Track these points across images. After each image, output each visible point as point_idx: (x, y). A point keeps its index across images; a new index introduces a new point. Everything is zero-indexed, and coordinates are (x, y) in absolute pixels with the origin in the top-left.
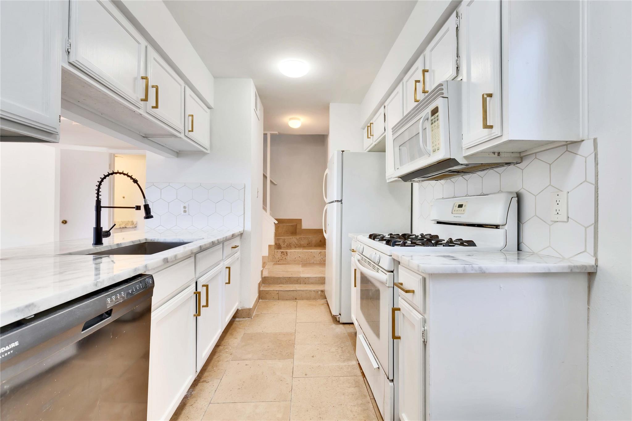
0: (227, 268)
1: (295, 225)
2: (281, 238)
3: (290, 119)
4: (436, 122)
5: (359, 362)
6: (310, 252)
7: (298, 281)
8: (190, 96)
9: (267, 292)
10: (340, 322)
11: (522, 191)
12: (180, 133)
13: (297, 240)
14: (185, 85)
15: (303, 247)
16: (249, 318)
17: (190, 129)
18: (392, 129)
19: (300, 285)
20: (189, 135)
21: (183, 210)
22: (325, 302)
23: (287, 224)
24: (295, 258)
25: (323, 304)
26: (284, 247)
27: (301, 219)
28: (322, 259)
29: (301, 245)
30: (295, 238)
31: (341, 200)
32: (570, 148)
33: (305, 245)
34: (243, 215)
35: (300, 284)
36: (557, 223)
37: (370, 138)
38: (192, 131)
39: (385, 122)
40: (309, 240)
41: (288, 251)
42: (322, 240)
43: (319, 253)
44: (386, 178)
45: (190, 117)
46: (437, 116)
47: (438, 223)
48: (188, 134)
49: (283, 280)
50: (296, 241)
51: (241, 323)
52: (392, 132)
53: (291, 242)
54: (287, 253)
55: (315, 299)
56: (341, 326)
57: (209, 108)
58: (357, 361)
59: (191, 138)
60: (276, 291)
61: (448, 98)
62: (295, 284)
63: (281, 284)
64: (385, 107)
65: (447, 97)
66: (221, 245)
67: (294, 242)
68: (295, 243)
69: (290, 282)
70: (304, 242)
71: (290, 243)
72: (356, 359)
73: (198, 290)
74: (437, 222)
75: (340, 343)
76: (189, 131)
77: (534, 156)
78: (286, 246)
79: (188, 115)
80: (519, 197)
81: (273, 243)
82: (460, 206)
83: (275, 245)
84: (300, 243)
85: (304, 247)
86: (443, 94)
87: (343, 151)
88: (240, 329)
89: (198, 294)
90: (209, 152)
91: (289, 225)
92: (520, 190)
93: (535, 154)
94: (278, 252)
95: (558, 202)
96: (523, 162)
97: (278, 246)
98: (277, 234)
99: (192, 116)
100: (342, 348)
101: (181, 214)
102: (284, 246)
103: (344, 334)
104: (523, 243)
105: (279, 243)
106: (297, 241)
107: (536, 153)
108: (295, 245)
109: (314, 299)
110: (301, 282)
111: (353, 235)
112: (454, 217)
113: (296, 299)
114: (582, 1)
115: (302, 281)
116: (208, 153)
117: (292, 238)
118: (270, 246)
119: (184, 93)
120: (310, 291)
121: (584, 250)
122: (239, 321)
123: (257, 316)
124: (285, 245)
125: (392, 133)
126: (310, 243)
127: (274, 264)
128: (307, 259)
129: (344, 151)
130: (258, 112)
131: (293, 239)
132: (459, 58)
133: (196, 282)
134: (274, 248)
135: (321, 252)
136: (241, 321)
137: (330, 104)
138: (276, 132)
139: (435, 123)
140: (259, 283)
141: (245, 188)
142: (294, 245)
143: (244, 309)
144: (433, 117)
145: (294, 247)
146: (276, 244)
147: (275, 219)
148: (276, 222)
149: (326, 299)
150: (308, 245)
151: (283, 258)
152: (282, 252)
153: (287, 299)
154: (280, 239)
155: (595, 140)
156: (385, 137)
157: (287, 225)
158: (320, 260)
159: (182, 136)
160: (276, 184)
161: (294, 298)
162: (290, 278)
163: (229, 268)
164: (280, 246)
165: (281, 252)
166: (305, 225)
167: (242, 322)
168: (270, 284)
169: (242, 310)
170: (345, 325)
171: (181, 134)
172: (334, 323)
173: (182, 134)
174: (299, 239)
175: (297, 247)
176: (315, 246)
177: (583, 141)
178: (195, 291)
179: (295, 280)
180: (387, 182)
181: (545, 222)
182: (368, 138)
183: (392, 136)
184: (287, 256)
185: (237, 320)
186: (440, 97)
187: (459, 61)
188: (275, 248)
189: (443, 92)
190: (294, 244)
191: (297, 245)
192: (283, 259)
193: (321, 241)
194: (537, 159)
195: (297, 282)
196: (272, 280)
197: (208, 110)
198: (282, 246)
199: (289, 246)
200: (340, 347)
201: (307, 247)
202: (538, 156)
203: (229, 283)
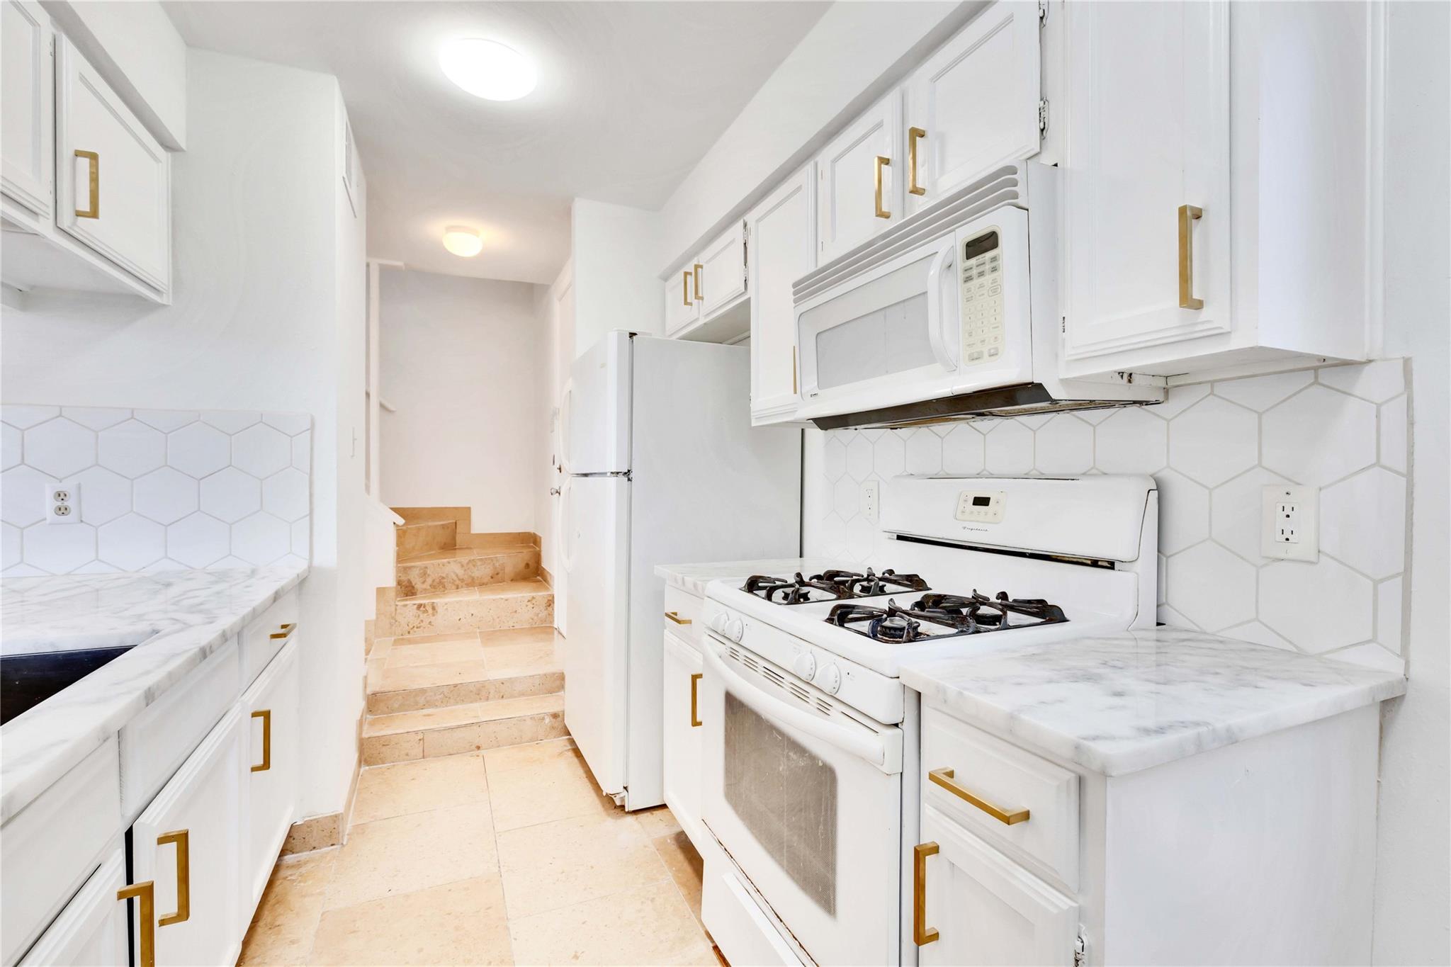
0: (255, 715)
1: (452, 523)
2: (413, 564)
3: (449, 229)
4: (988, 279)
5: (712, 941)
6: (502, 599)
7: (479, 692)
8: (83, 79)
9: (385, 742)
10: (627, 810)
11: (1165, 475)
12: (36, 213)
13: (462, 566)
14: (54, 31)
15: (481, 584)
16: (332, 845)
17: (85, 206)
18: (795, 285)
19: (485, 703)
20: (76, 229)
21: (50, 504)
22: (565, 746)
23: (430, 524)
24: (460, 619)
25: (561, 754)
26: (425, 589)
27: (469, 508)
28: (538, 615)
29: (473, 578)
30: (455, 561)
31: (629, 471)
32: (1326, 377)
33: (485, 581)
34: (308, 518)
35: (487, 699)
36: (1282, 563)
37: (691, 304)
38: (94, 214)
39: (745, 265)
40: (497, 565)
41: (438, 601)
42: (530, 563)
43: (529, 601)
44: (752, 414)
45: (84, 163)
46: (994, 259)
47: (900, 538)
48: (74, 223)
49: (435, 694)
50: (460, 572)
51: (303, 870)
52: (795, 294)
53: (444, 575)
54: (434, 608)
55: (535, 739)
56: (630, 819)
57: (168, 145)
58: (708, 941)
59: (91, 245)
60: (416, 733)
61: (1028, 210)
62: (471, 702)
63: (427, 708)
64: (745, 225)
65: (1026, 206)
66: (233, 644)
67: (455, 573)
68: (457, 576)
69: (455, 700)
70: (482, 571)
71: (443, 578)
72: (703, 932)
73: (140, 879)
74: (898, 536)
75: (643, 884)
76: (79, 214)
77: (1207, 388)
78: (429, 587)
79: (72, 153)
80: (1160, 488)
81: (390, 581)
82: (981, 501)
83: (396, 588)
84: (470, 576)
85: (483, 584)
86: (1015, 196)
87: (632, 335)
88: (304, 896)
89: (137, 900)
90: (165, 303)
91: (436, 526)
92: (1159, 471)
93: (1209, 385)
94: (405, 606)
95: (1288, 511)
96: (1170, 401)
97: (407, 589)
98: (403, 556)
99: (93, 157)
100: (653, 900)
101: (45, 519)
102: (424, 586)
103: (645, 847)
104: (1168, 605)
105: (409, 582)
106: (463, 571)
107: (1212, 383)
108: (458, 582)
109: (532, 740)
110: (491, 696)
111: (680, 576)
112: (964, 528)
113: (478, 748)
114: (1374, 4)
115: (492, 692)
116: (164, 306)
117: (449, 563)
118: (381, 591)
119: (50, 59)
120: (522, 719)
121: (1371, 638)
122: (298, 865)
123: (360, 829)
124: (427, 586)
125: (793, 297)
126: (497, 574)
127: (397, 643)
128: (493, 619)
129: (635, 334)
130: (353, 191)
131: (451, 566)
132: (1046, 103)
133: (129, 835)
134: (393, 594)
135: (533, 598)
136: (306, 863)
137: (576, 199)
138: (399, 264)
139: (982, 280)
140: (359, 719)
141: (312, 428)
142: (455, 581)
143: (317, 821)
144: (973, 261)
145: (454, 587)
146: (399, 583)
147: (392, 509)
148: (401, 521)
149: (570, 735)
150: (492, 578)
151: (422, 621)
152: (420, 606)
153: (452, 753)
154: (410, 568)
155: (1407, 362)
156: (747, 303)
157: (429, 527)
158: (532, 619)
159: (44, 227)
160: (394, 409)
161: (474, 747)
162: (455, 686)
163: (267, 715)
164: (413, 587)
165: (416, 606)
166: (481, 524)
167: (309, 866)
168: (393, 711)
169: (308, 825)
170: (638, 816)
171: (37, 221)
172: (609, 815)
173: (41, 219)
174: (468, 563)
175: (462, 587)
176: (512, 580)
177: (1370, 361)
178: (122, 884)
179: (471, 691)
180: (754, 424)
181: (1242, 558)
182: (686, 303)
183: (793, 305)
184: (434, 615)
185: (290, 862)
186: (1009, 204)
187: (1047, 111)
188: (397, 595)
189: (1018, 190)
190: (455, 578)
191: (462, 580)
192: (422, 624)
193: (527, 565)
194: (1215, 395)
195: (478, 694)
196: (400, 697)
197: (165, 152)
198: (419, 586)
199: (440, 586)
200: (648, 899)
201: (491, 583)
202: (1219, 389)
203: (266, 765)
